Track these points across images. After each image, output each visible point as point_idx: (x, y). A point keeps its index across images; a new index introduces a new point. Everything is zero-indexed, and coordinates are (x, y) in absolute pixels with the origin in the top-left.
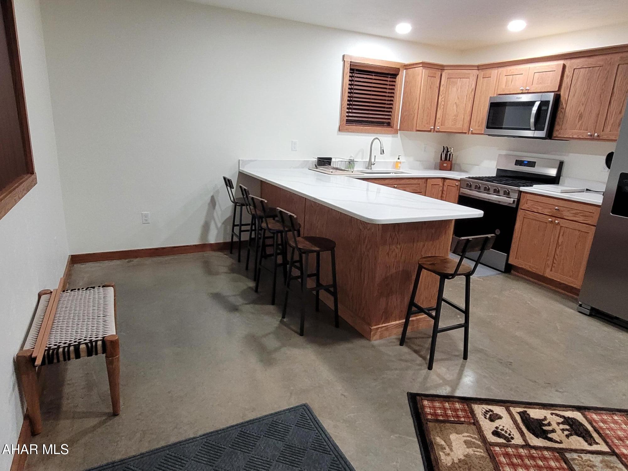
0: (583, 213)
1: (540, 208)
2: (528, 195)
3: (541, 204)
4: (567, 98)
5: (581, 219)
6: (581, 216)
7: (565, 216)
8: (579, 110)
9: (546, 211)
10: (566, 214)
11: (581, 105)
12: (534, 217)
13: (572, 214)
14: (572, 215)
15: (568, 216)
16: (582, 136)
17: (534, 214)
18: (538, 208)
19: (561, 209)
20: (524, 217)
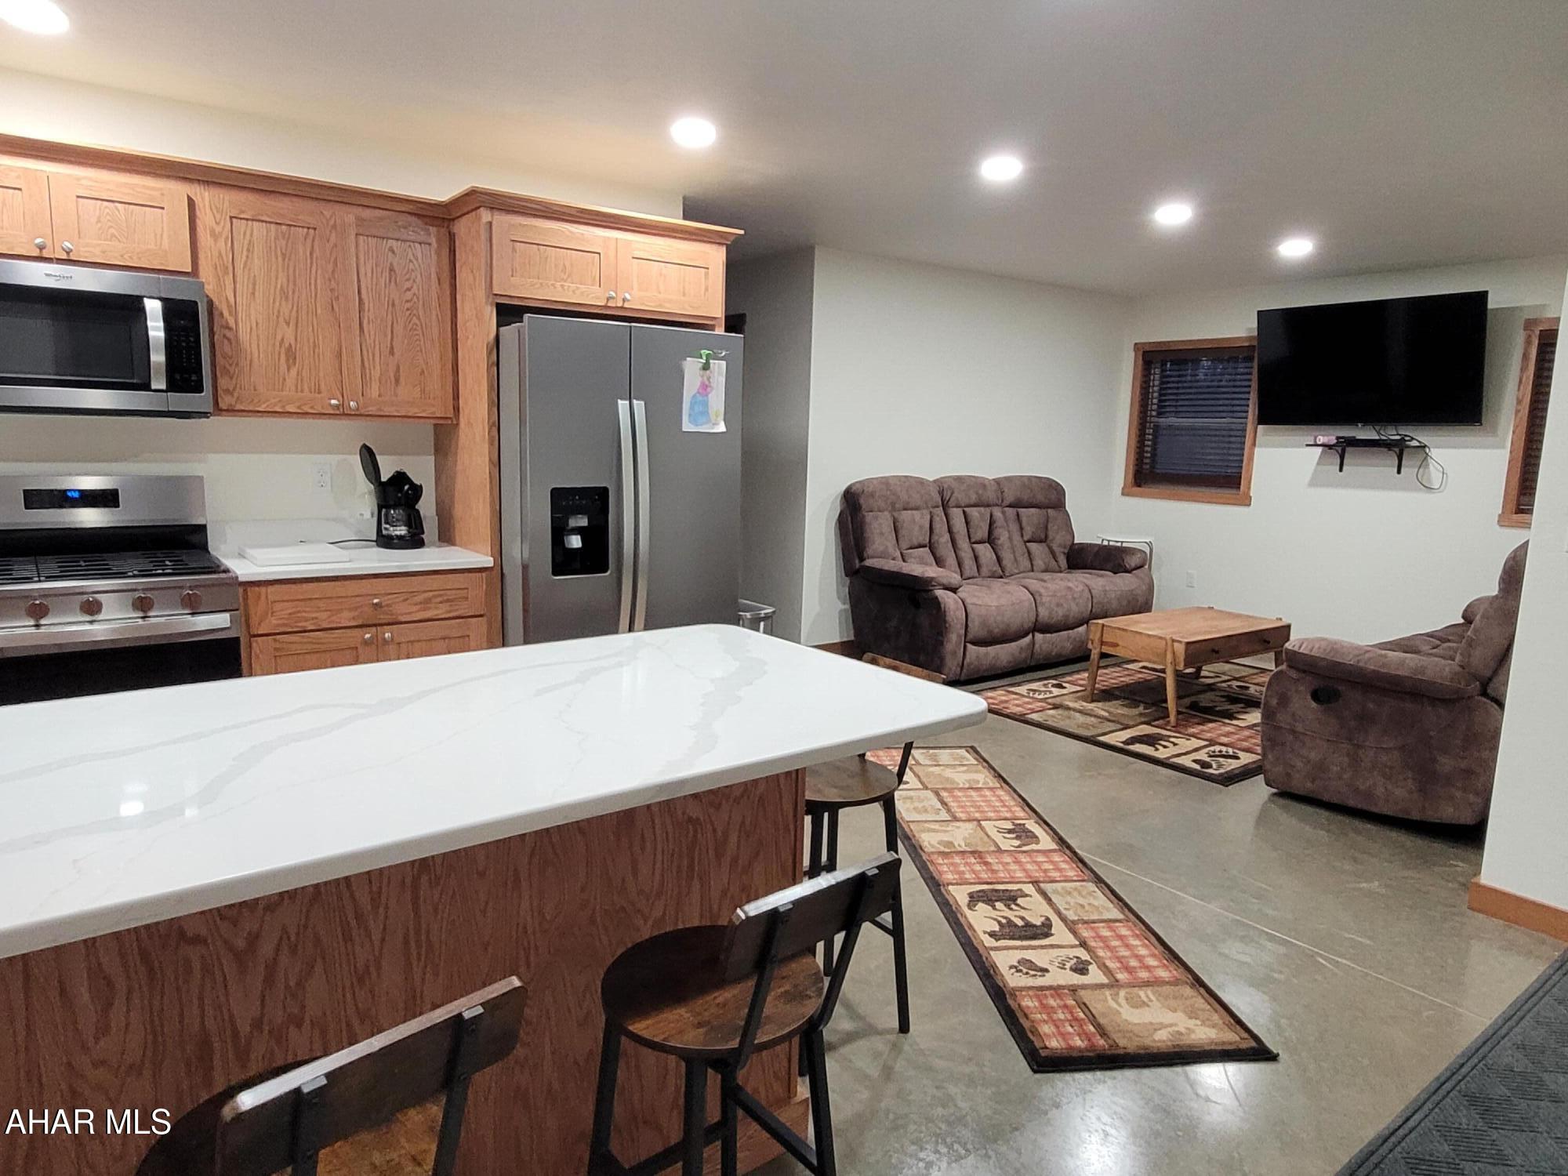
0: (441, 595)
1: (324, 615)
2: (271, 589)
3: (321, 604)
4: (232, 300)
5: (441, 611)
6: (441, 602)
7: (402, 615)
8: (279, 338)
9: (345, 618)
10: (403, 610)
11: (285, 326)
12: (310, 647)
13: (416, 604)
14: (414, 608)
15: (410, 613)
16: (312, 408)
17: (309, 637)
18: (316, 618)
19: (386, 600)
20: (275, 657)
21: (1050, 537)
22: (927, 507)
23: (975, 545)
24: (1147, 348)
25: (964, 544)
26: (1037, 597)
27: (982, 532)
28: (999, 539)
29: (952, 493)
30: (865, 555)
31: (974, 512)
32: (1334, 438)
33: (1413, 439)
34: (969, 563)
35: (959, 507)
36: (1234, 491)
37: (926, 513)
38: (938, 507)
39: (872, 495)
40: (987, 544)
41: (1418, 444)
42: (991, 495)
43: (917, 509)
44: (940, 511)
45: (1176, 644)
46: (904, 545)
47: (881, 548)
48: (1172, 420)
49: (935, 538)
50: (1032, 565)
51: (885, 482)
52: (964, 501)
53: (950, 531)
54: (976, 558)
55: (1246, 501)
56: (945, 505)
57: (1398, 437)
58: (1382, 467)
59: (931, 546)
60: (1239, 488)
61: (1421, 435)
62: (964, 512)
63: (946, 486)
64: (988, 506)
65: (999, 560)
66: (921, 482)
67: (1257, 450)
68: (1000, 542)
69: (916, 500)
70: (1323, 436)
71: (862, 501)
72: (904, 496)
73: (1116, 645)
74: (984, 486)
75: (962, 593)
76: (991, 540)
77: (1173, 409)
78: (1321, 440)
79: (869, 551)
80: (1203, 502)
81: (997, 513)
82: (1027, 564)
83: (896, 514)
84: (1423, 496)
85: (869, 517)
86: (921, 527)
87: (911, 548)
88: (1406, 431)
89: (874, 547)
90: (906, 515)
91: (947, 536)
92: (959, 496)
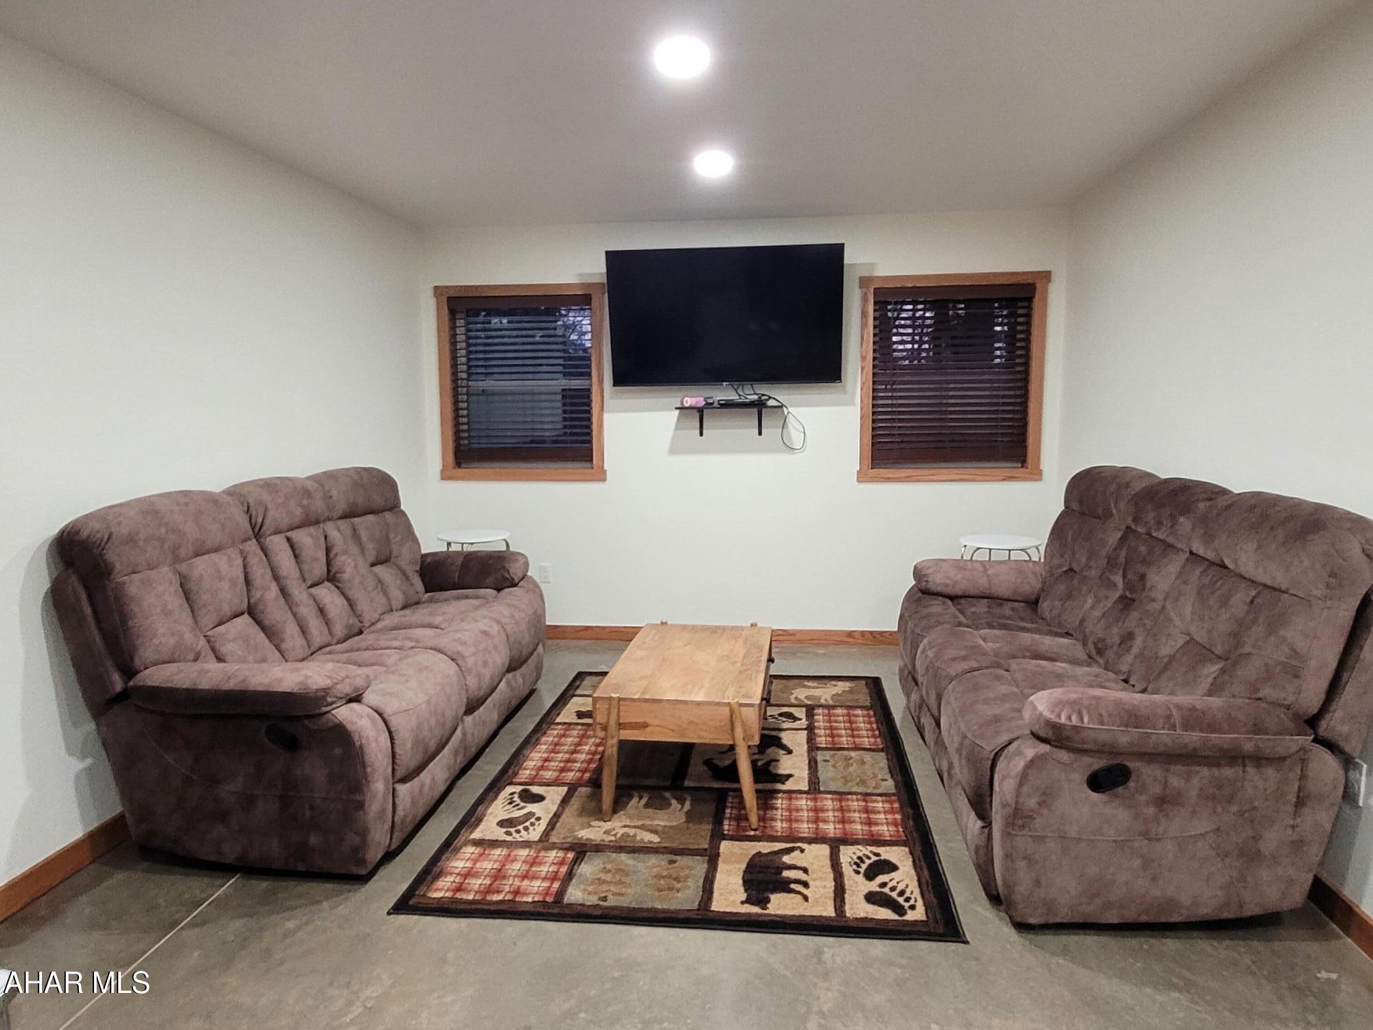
21: (395, 552)
22: (233, 545)
23: (313, 590)
24: (453, 294)
25: (299, 593)
26: (460, 662)
27: (319, 570)
28: (344, 572)
29: (266, 510)
30: (138, 662)
31: (303, 537)
32: (702, 399)
33: (770, 398)
34: (315, 625)
35: (280, 532)
36: (587, 465)
37: (233, 553)
38: (249, 539)
39: (131, 540)
40: (327, 584)
41: (776, 404)
42: (319, 505)
43: (217, 550)
44: (252, 546)
45: (743, 709)
46: (208, 620)
47: (172, 641)
48: (490, 384)
49: (257, 594)
50: (388, 599)
51: (150, 508)
52: (285, 522)
53: (276, 578)
54: (322, 611)
55: (601, 476)
56: (258, 533)
57: (756, 397)
58: (742, 429)
59: (252, 612)
60: (591, 460)
61: (779, 394)
62: (288, 539)
63: (251, 501)
64: (317, 522)
65: (351, 603)
66: (211, 500)
67: (606, 416)
68: (346, 576)
69: (215, 534)
70: (690, 397)
71: (111, 556)
72: (190, 530)
73: (645, 726)
74: (307, 493)
75: (369, 697)
76: (332, 577)
77: (483, 370)
78: (689, 402)
79: (146, 653)
80: (545, 480)
81: (334, 534)
82: (380, 599)
83: (183, 568)
84: (786, 457)
85: (133, 586)
86: (233, 582)
87: (220, 623)
88: (764, 389)
89: (156, 641)
90: (201, 567)
91: (274, 588)
92: (277, 516)
